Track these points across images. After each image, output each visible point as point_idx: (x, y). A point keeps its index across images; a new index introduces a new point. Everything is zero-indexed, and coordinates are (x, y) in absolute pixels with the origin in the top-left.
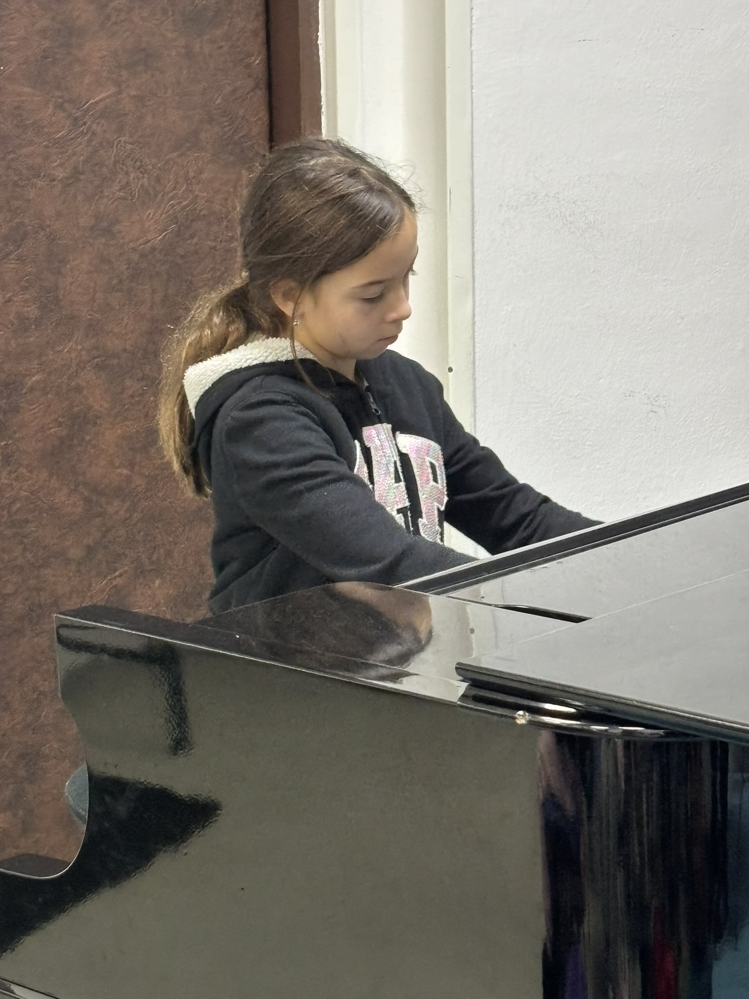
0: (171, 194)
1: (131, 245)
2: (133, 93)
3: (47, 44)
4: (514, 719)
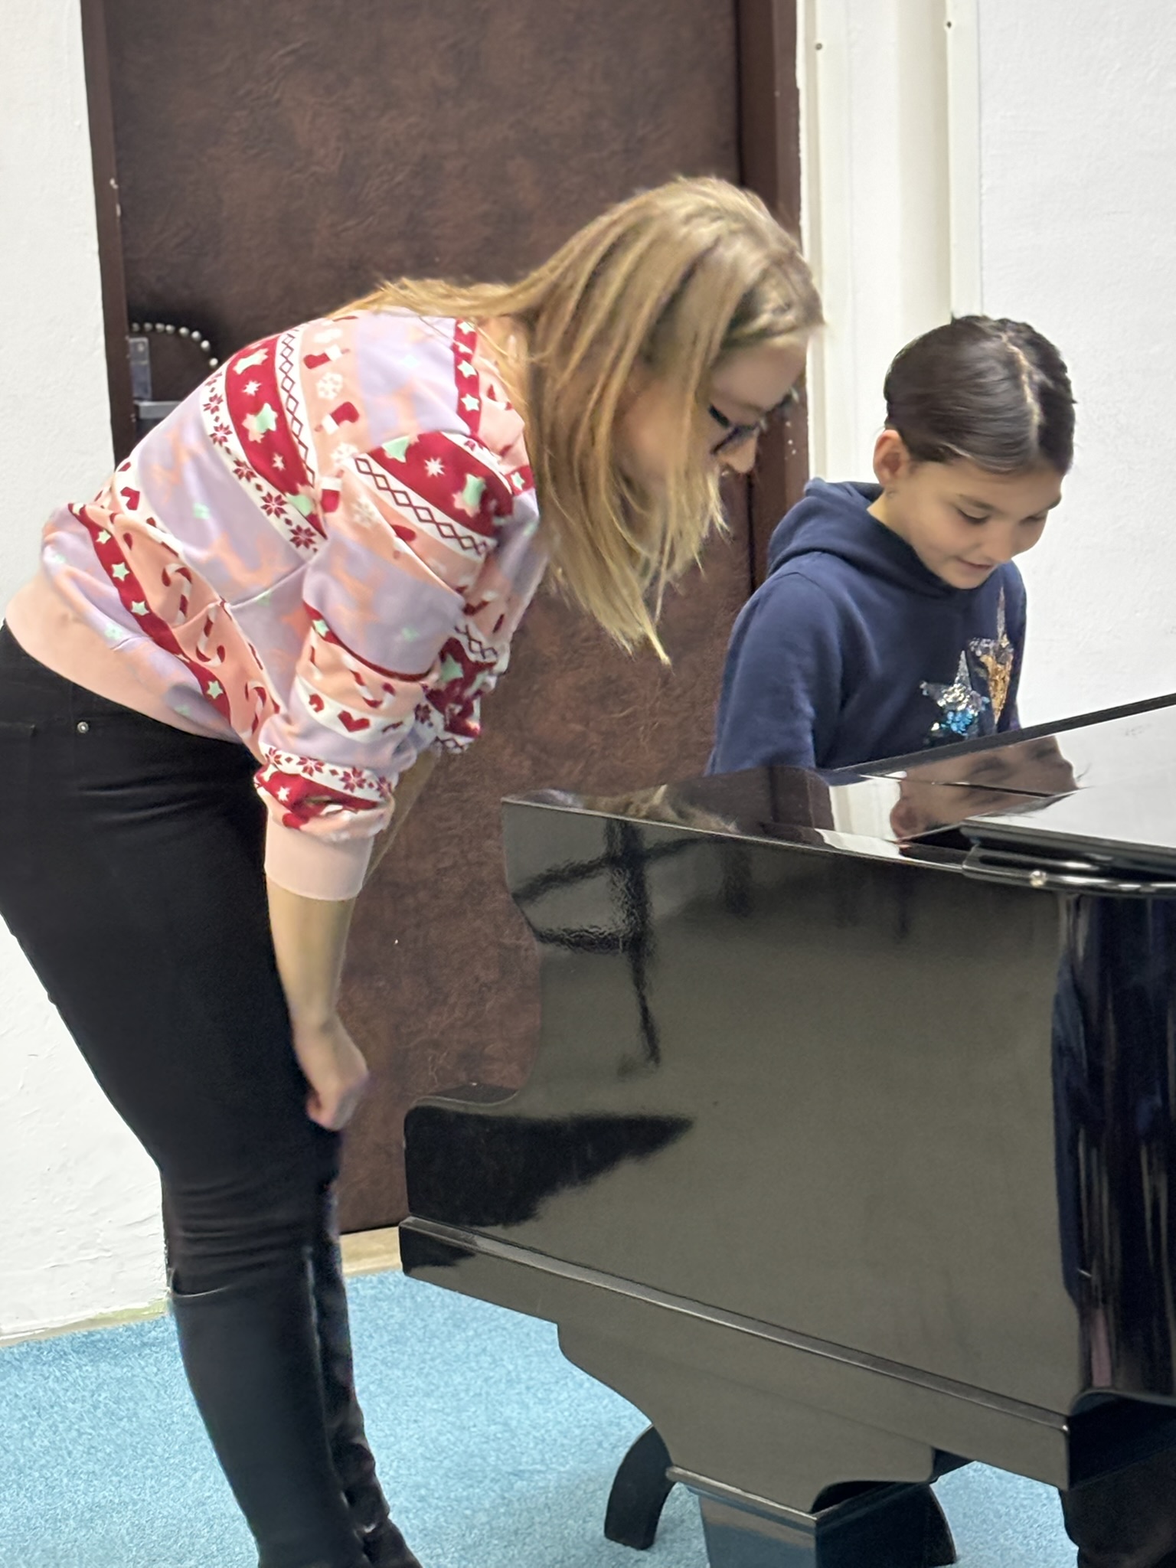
3: (488, 231)
4: (1028, 880)
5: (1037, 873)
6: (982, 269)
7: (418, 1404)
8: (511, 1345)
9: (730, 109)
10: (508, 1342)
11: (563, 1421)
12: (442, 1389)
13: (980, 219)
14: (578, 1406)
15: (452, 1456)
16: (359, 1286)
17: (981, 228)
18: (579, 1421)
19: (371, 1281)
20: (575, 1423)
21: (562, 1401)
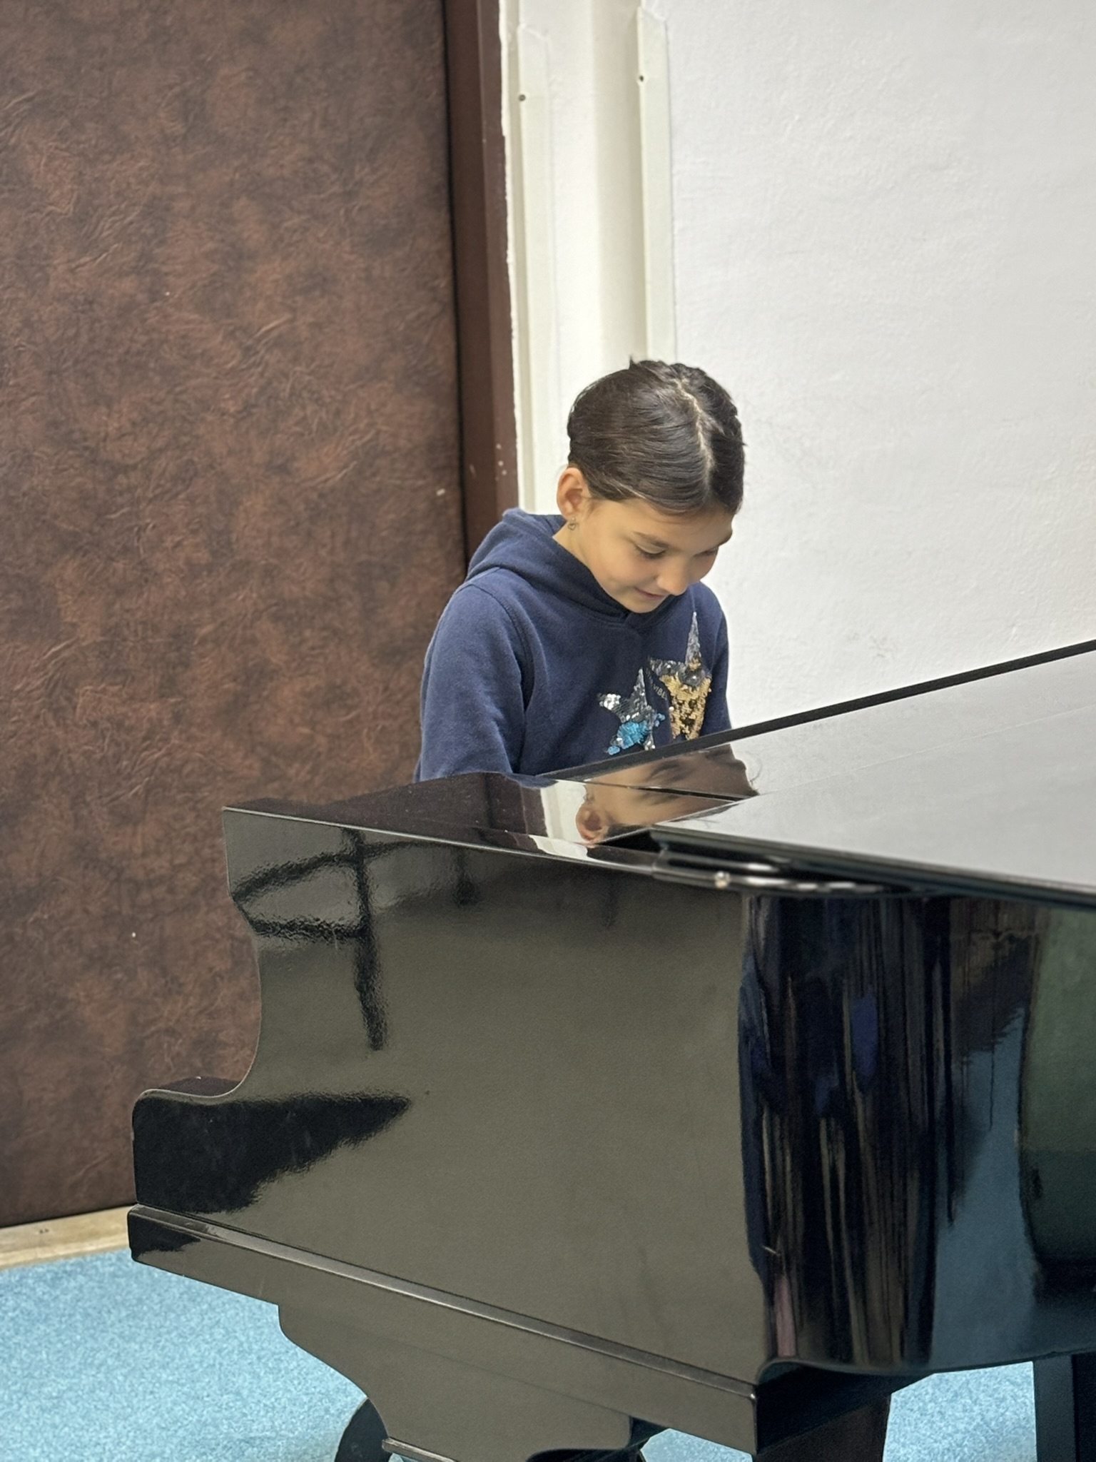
0: (351, 429)
1: (310, 484)
2: (311, 320)
3: (215, 267)
4: (713, 882)
5: (721, 874)
6: (675, 303)
7: (153, 1376)
8: (243, 1317)
9: (441, 153)
10: (241, 1315)
11: (293, 1389)
12: (177, 1361)
13: (673, 258)
14: (307, 1374)
15: (187, 1425)
16: (99, 1263)
17: (673, 266)
18: (307, 1389)
19: (110, 1259)
20: (304, 1390)
21: (292, 1370)
